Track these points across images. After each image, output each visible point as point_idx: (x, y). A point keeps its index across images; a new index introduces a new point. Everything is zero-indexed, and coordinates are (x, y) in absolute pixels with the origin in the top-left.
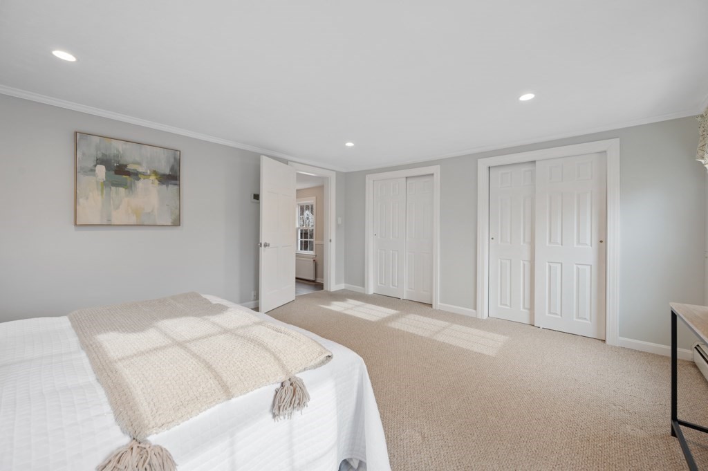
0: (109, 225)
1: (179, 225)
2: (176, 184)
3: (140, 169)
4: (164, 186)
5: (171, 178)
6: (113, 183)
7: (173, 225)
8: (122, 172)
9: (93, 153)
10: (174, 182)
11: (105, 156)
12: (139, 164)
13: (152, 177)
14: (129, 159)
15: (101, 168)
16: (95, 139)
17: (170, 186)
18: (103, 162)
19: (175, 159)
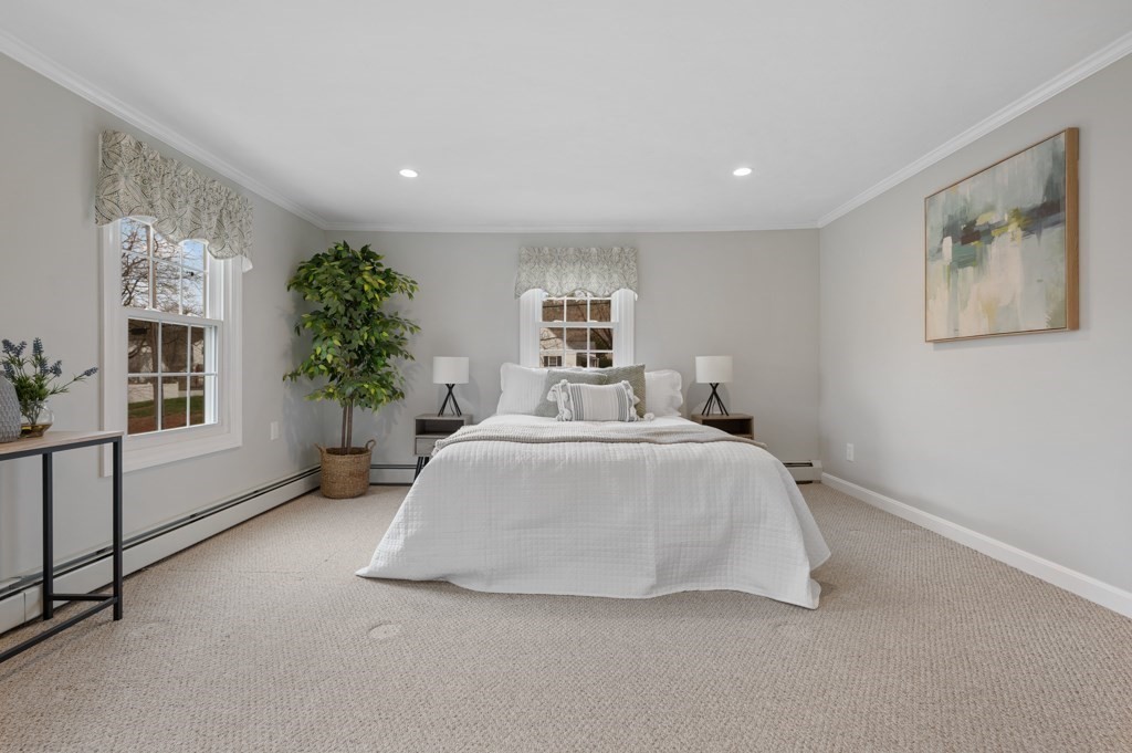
1: (1075, 326)
2: (1057, 223)
4: (1033, 238)
5: (1048, 210)
6: (960, 262)
7: (1053, 329)
8: (969, 235)
9: (939, 220)
10: (1053, 218)
11: (950, 217)
12: (990, 208)
13: (1013, 227)
14: (978, 207)
15: (949, 240)
16: (942, 196)
17: (1045, 232)
18: (949, 230)
19: (1055, 158)
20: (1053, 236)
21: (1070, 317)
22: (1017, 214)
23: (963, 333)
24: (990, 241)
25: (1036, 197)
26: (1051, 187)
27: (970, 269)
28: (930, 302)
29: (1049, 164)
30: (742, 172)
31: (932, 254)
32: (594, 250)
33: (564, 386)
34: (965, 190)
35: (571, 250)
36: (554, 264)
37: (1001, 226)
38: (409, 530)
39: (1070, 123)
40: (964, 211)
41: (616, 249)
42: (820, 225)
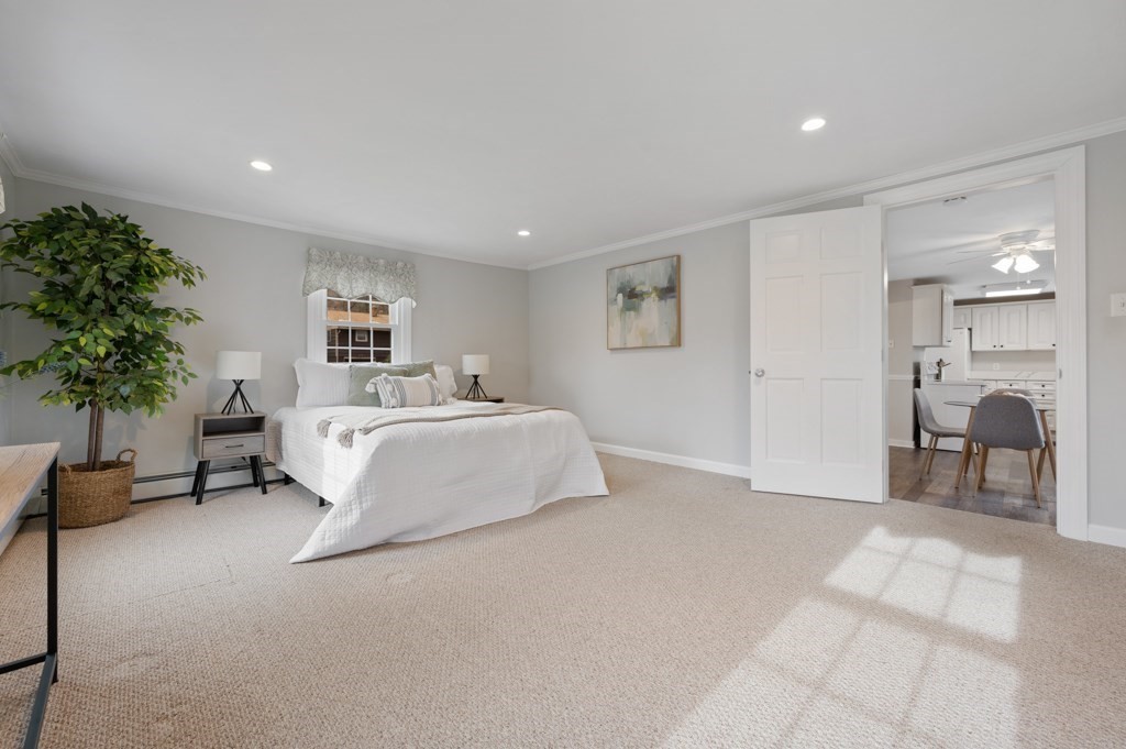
0: (624, 349)
1: (680, 345)
2: (673, 297)
3: (645, 289)
4: (663, 302)
5: (670, 291)
6: (627, 308)
7: (672, 346)
8: (632, 296)
9: (615, 284)
10: (672, 294)
11: (622, 283)
12: (643, 283)
13: (654, 295)
14: (636, 282)
15: (620, 295)
16: (617, 271)
17: (669, 300)
18: (621, 290)
19: (672, 267)
20: (671, 302)
21: (677, 341)
22: (655, 289)
23: (629, 345)
24: (643, 299)
25: (664, 284)
26: (671, 280)
27: (632, 313)
28: (610, 328)
29: (670, 269)
30: (524, 233)
31: (611, 302)
32: (382, 262)
33: (385, 379)
34: (630, 270)
35: (361, 259)
36: (345, 269)
37: (648, 294)
38: (364, 505)
39: (676, 252)
40: (629, 282)
41: (400, 264)
42: (529, 269)
